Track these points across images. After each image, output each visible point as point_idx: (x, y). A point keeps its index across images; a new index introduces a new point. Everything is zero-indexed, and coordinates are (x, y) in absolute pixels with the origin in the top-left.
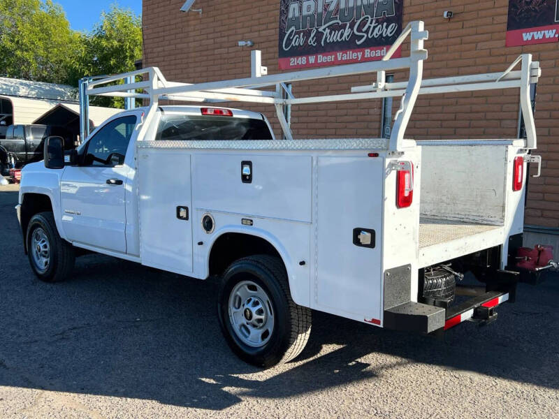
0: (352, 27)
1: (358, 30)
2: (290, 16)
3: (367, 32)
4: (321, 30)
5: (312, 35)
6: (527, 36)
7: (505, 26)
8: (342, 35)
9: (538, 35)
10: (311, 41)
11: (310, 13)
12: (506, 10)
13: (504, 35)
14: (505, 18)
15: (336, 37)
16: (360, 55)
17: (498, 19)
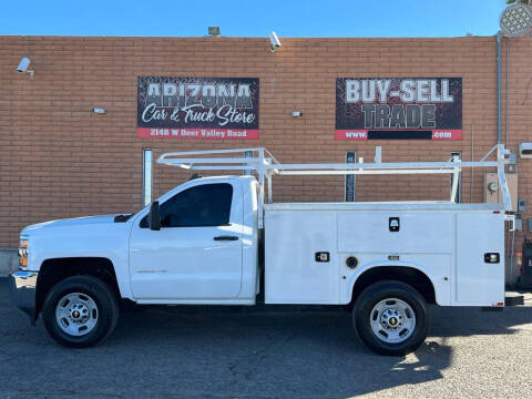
0: (215, 111)
1: (221, 114)
2: (150, 93)
3: (229, 117)
4: (184, 109)
5: (175, 113)
6: (348, 135)
7: (334, 127)
8: (205, 116)
9: (355, 135)
10: (173, 117)
11: (173, 94)
12: (334, 117)
13: (333, 132)
14: (334, 122)
15: (199, 117)
16: (223, 134)
17: (329, 122)
